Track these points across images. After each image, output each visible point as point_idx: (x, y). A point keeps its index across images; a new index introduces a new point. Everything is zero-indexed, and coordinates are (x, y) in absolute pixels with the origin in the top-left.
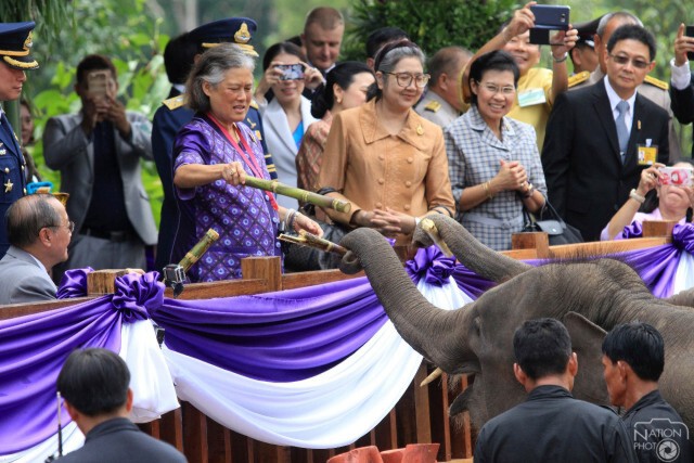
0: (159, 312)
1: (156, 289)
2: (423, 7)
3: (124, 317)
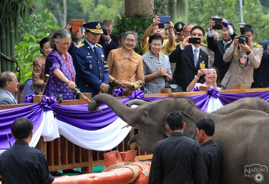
0: (54, 108)
1: (54, 101)
2: (136, 20)
3: (44, 110)
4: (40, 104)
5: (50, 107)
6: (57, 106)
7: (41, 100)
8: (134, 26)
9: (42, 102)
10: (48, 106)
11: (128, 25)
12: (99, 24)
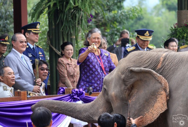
0: (83, 99)
1: (83, 93)
2: (186, 29)
3: (73, 100)
4: (70, 95)
5: (79, 98)
6: (86, 97)
7: (71, 92)
8: (184, 34)
9: (73, 94)
10: (77, 97)
11: (179, 33)
12: (147, 32)
